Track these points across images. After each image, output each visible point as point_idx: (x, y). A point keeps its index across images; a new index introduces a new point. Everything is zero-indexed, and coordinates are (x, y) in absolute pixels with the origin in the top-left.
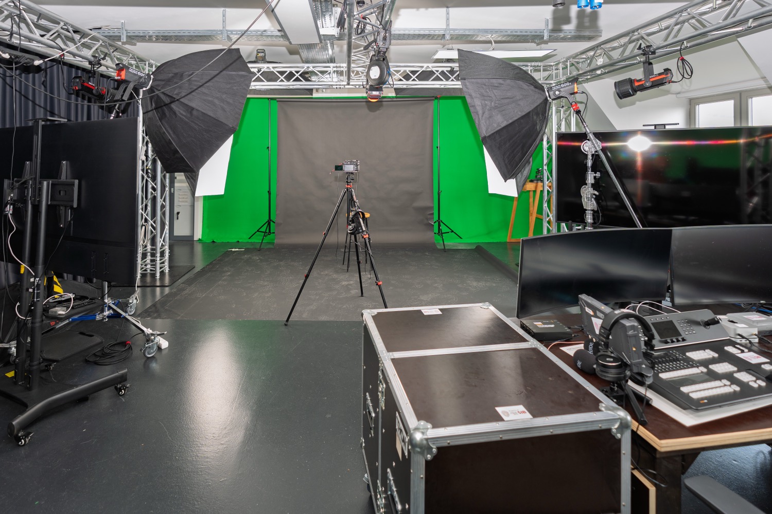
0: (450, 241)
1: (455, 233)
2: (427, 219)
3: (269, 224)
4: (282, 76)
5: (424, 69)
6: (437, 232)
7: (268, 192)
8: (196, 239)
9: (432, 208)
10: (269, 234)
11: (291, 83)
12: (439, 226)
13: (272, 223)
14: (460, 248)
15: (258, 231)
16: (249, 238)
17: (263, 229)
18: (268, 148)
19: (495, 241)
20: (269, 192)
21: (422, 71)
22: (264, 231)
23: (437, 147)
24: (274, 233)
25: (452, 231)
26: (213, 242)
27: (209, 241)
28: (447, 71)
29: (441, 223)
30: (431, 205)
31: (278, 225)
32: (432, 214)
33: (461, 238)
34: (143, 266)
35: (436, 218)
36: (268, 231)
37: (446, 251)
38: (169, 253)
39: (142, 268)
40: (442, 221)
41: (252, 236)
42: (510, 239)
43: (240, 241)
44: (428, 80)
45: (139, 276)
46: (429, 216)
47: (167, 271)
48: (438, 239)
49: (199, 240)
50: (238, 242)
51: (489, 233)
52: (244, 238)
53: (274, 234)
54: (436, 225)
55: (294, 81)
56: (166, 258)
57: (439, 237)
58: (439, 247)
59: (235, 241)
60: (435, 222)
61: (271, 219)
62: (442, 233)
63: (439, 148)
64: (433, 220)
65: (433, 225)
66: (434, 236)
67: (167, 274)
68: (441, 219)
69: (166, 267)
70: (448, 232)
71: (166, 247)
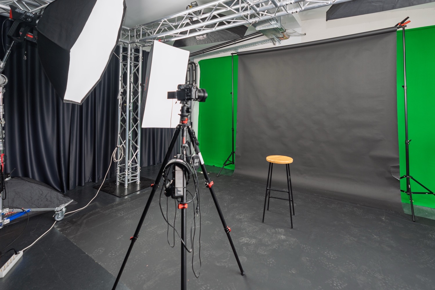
0: (424, 203)
2: (390, 172)
3: (233, 155)
6: (406, 190)
7: (232, 129)
9: (397, 160)
10: (232, 164)
12: (408, 183)
18: (231, 93)
25: (431, 193)
29: (411, 180)
30: (395, 156)
31: (237, 157)
32: (398, 167)
35: (403, 172)
37: (415, 219)
38: (140, 169)
40: (412, 178)
45: (118, 184)
46: (392, 170)
47: (138, 183)
48: (404, 199)
54: (403, 182)
56: (137, 173)
57: (406, 197)
58: (406, 211)
60: (401, 178)
61: (234, 151)
62: (411, 193)
63: (405, 88)
64: (399, 175)
65: (399, 181)
66: (400, 195)
67: (138, 185)
68: (410, 174)
69: (137, 180)
70: (425, 193)
71: (138, 165)
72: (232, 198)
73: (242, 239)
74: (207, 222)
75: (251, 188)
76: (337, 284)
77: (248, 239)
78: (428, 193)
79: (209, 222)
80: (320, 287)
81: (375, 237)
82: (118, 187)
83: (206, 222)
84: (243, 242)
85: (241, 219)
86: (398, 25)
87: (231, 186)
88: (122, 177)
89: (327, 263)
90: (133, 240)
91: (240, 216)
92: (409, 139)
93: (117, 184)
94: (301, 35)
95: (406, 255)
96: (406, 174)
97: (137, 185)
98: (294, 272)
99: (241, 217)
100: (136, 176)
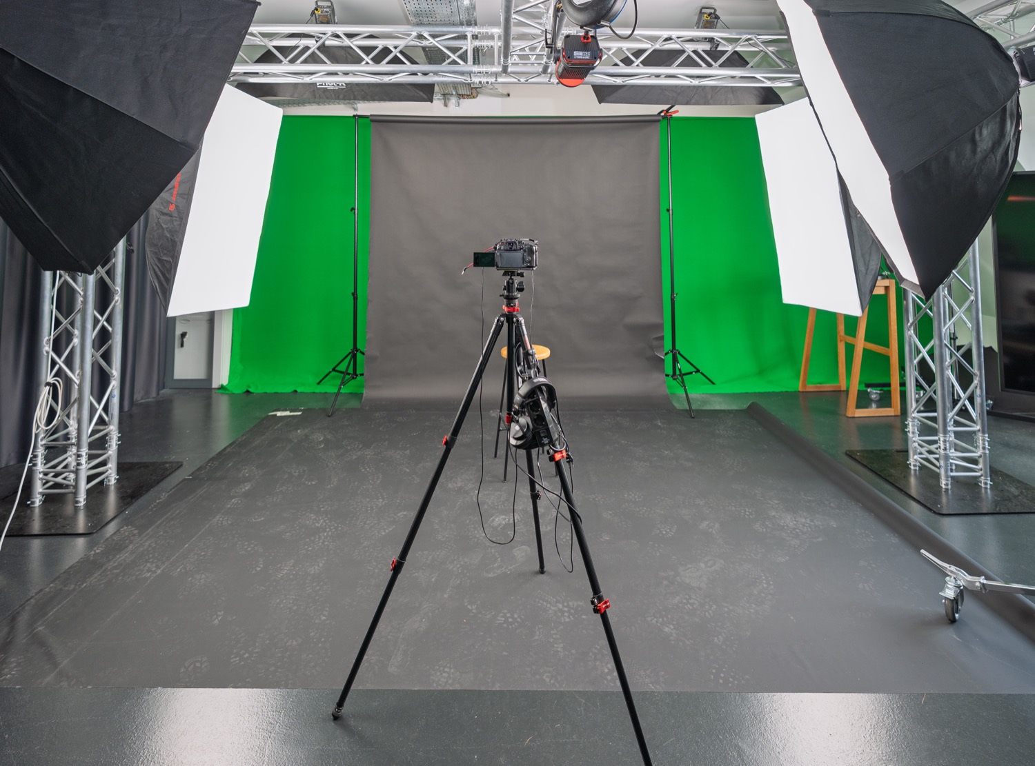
0: (697, 390)
1: (702, 373)
2: (652, 348)
3: (354, 357)
4: (368, 55)
5: (657, 46)
6: (671, 373)
7: (353, 294)
8: (215, 385)
9: (660, 327)
10: (353, 378)
11: (383, 67)
12: (675, 360)
13: (359, 355)
14: (717, 407)
15: (334, 370)
16: (319, 383)
17: (342, 367)
18: (353, 209)
19: (777, 389)
20: (355, 295)
21: (654, 51)
22: (344, 370)
23: (668, 210)
24: (362, 375)
25: (698, 371)
26: (248, 392)
27: (239, 390)
28: (704, 51)
29: (678, 356)
30: (658, 320)
31: (370, 360)
32: (662, 338)
33: (713, 383)
34: (49, 477)
35: (668, 345)
36: (351, 370)
37: (693, 415)
38: (119, 439)
39: (47, 482)
40: (679, 353)
41: (323, 379)
42: (804, 385)
43: (299, 390)
44: (669, 65)
45: (38, 499)
46: (655, 343)
47: (113, 482)
48: (674, 388)
49: (222, 387)
50: (296, 391)
51: (761, 372)
52: (306, 383)
53: (362, 377)
54: (669, 359)
55: (389, 63)
56: (110, 452)
57: (674, 382)
58: (678, 406)
59: (289, 389)
60: (666, 354)
61: (359, 346)
62: (682, 375)
63: (671, 212)
64: (663, 350)
65: (663, 360)
66: (665, 382)
67: (112, 488)
68: (677, 348)
69: (110, 471)
70: (691, 373)
71: (112, 427)
72: (408, 452)
73: (493, 520)
74: (402, 513)
75: (427, 424)
76: (666, 531)
77: (504, 517)
78: (696, 372)
79: (405, 513)
80: (650, 543)
81: (666, 452)
82: (37, 511)
83: (399, 515)
84: (500, 525)
85: (460, 488)
86: (662, 112)
87: (381, 429)
88: (52, 474)
89: (638, 510)
90: (397, 568)
91: (456, 483)
92: (675, 292)
93: (33, 503)
94: (502, 95)
95: (709, 465)
96: (671, 348)
97: (108, 487)
98: (608, 538)
99: (459, 484)
100: (104, 463)
